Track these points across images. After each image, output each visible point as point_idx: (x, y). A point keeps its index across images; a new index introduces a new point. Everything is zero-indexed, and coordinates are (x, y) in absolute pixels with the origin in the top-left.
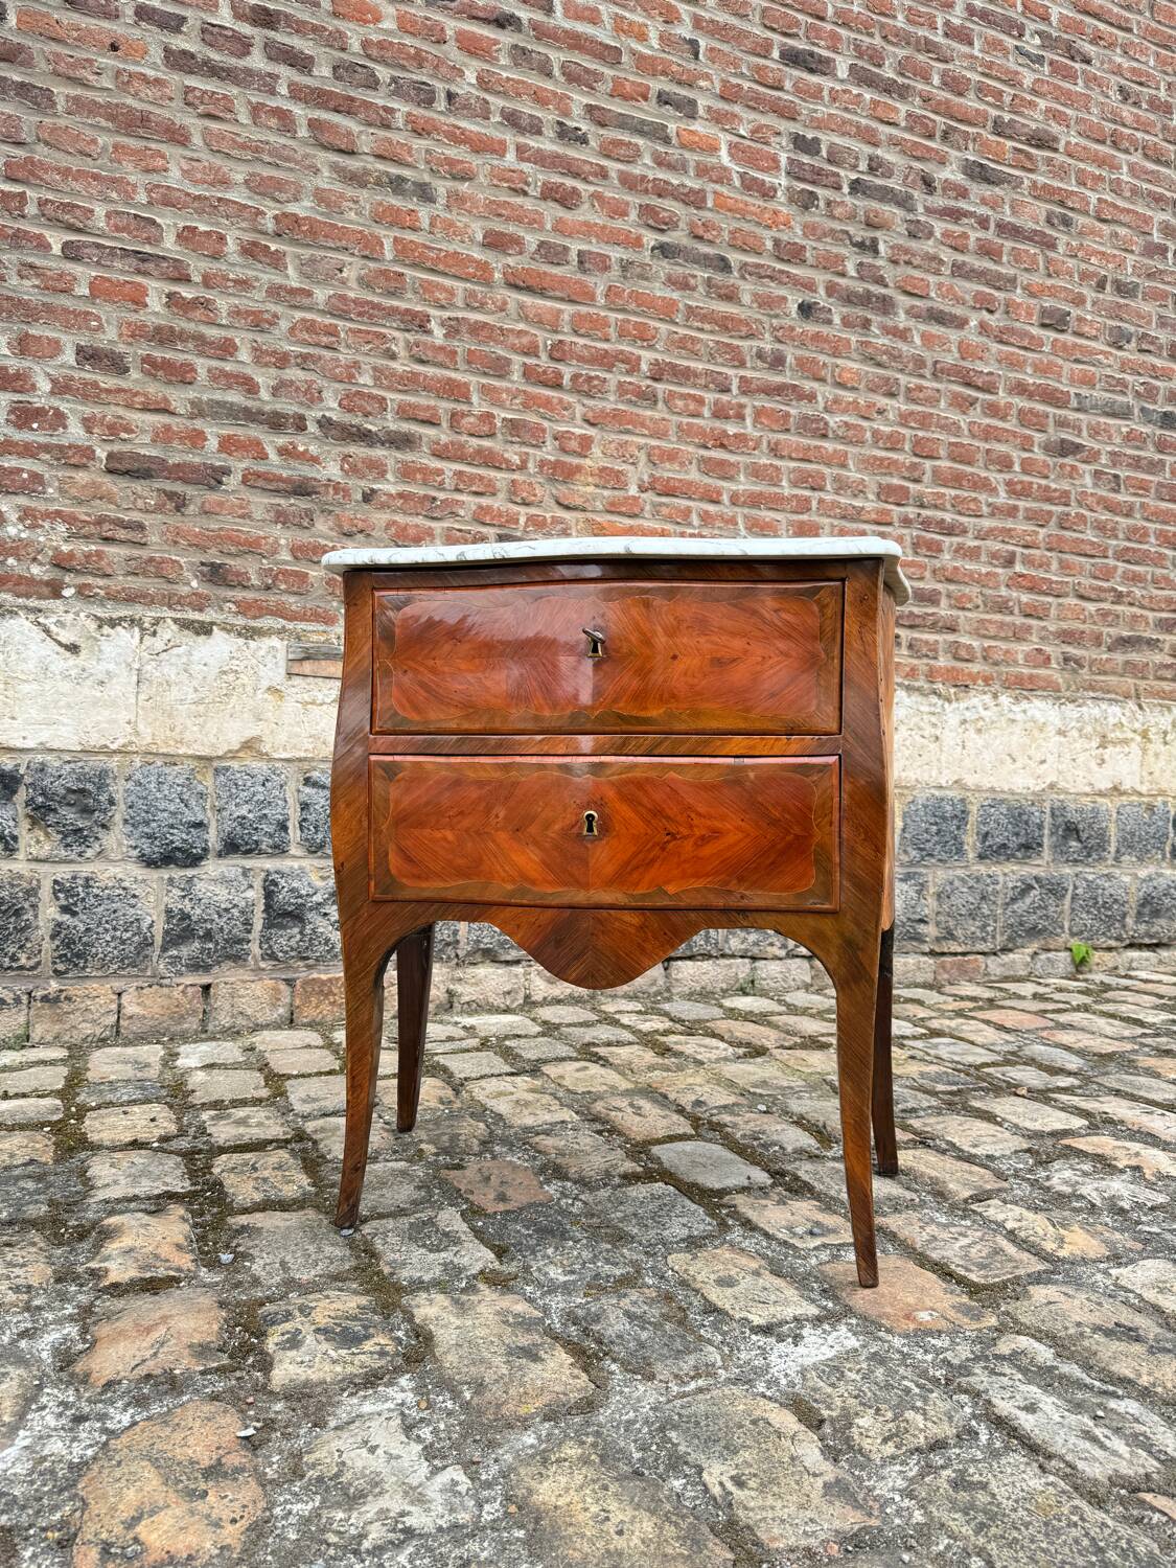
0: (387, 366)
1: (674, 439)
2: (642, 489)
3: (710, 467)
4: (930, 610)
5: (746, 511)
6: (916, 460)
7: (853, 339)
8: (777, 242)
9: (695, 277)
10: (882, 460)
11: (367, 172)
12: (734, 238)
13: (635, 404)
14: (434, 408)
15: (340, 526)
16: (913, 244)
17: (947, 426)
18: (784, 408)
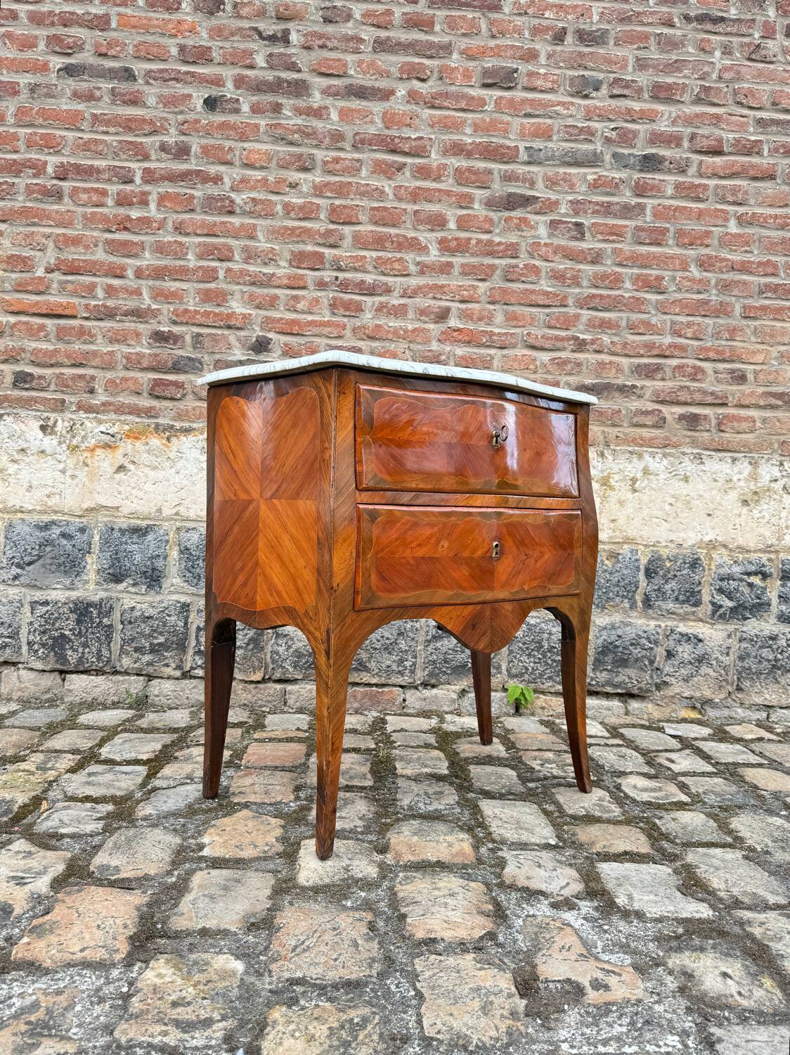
1: (79, 227)
2: (49, 270)
3: (112, 247)
5: (151, 283)
6: (332, 227)
7: (263, 123)
8: (182, 49)
9: (99, 89)
10: (293, 229)
12: (139, 50)
13: (41, 201)
16: (330, 29)
17: (368, 192)
18: (188, 191)
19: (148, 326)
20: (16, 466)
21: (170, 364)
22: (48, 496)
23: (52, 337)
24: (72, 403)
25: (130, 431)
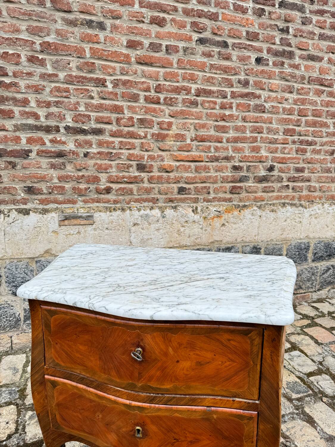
0: (90, 103)
1: (205, 119)
2: (192, 140)
3: (218, 129)
4: (301, 175)
5: (232, 144)
6: (299, 118)
7: (277, 71)
8: (248, 33)
9: (214, 51)
10: (286, 119)
11: (77, 20)
12: (230, 33)
13: (189, 107)
14: (110, 117)
15: (76, 167)
16: (304, 28)
17: (312, 103)
18: (248, 102)
19: (231, 164)
20: (184, 228)
21: (238, 179)
22: (196, 239)
23: (193, 171)
24: (201, 199)
25: (226, 209)
